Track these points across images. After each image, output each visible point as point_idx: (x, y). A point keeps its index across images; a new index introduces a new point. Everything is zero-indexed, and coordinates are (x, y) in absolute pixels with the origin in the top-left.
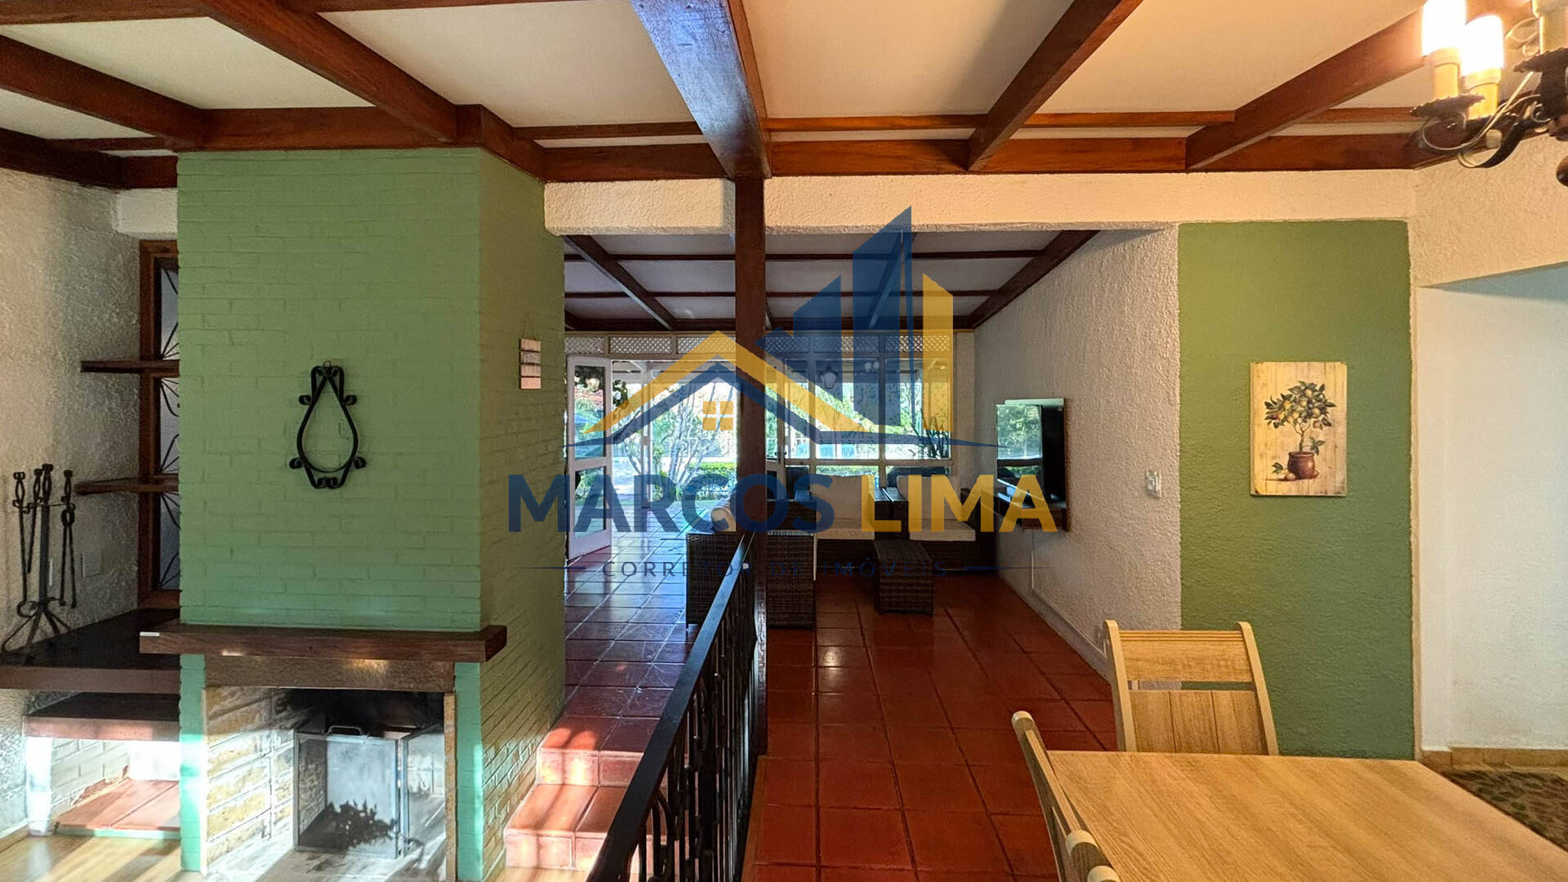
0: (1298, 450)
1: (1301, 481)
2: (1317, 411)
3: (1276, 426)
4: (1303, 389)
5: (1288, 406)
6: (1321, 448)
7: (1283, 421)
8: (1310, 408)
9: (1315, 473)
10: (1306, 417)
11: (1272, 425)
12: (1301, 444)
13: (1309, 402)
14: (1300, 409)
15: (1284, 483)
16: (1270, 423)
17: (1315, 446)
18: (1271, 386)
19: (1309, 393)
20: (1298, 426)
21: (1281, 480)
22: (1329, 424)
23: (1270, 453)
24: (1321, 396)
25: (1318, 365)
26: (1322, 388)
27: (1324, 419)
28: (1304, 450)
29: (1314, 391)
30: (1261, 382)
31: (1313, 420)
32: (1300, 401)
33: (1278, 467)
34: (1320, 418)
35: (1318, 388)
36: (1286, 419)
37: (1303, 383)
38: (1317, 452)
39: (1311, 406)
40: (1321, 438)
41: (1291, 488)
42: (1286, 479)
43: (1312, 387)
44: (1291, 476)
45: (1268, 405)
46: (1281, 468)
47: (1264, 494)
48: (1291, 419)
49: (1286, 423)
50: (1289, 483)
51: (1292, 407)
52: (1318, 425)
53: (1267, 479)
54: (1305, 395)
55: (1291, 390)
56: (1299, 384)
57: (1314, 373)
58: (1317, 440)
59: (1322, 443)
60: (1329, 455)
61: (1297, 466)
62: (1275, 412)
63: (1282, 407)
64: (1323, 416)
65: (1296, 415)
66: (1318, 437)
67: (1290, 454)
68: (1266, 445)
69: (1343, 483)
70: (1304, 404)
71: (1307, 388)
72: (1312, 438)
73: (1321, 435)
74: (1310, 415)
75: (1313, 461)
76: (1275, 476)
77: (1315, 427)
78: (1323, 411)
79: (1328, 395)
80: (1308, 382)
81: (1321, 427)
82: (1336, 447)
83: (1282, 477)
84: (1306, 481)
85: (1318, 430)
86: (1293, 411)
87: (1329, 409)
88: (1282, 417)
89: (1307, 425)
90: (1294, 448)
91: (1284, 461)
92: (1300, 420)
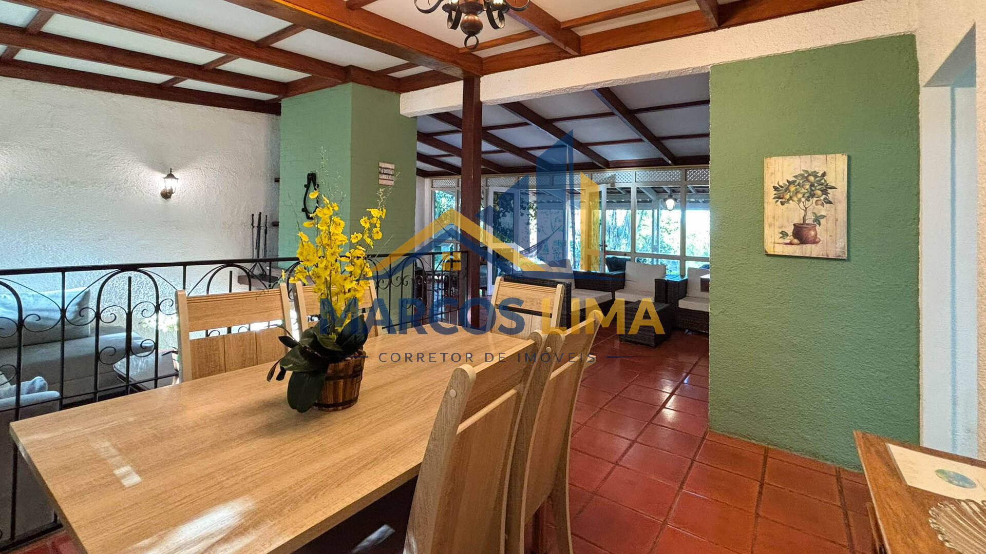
0: (802, 222)
1: (804, 246)
2: (819, 193)
3: (782, 204)
4: (806, 175)
5: (792, 188)
6: (822, 221)
7: (788, 200)
8: (812, 190)
9: (817, 240)
10: (808, 197)
11: (779, 203)
12: (804, 218)
13: (812, 185)
14: (803, 191)
15: (789, 246)
16: (777, 201)
17: (818, 220)
18: (779, 175)
19: (812, 178)
20: (801, 204)
21: (786, 244)
22: (831, 203)
23: (777, 224)
24: (823, 181)
25: (822, 157)
26: (824, 174)
27: (825, 199)
28: (807, 222)
29: (816, 176)
30: (770, 171)
31: (815, 199)
32: (803, 185)
33: (784, 234)
34: (822, 198)
35: (819, 175)
36: (791, 198)
37: (807, 171)
38: (820, 224)
39: (813, 188)
40: (823, 213)
41: (796, 250)
42: (791, 244)
43: (814, 174)
44: (796, 241)
45: (775, 188)
46: (787, 235)
47: (772, 253)
48: (795, 199)
49: (791, 202)
50: (793, 246)
51: (796, 189)
52: (820, 202)
53: (775, 243)
54: (808, 180)
55: (795, 177)
56: (802, 172)
57: (816, 163)
58: (818, 215)
59: (823, 217)
60: (830, 225)
61: (800, 234)
62: (781, 194)
63: (787, 189)
64: (824, 196)
65: (800, 196)
66: (819, 212)
67: (794, 225)
68: (774, 218)
69: (844, 248)
70: (808, 187)
71: (809, 175)
72: (814, 213)
73: (822, 211)
74: (812, 195)
75: (815, 230)
76: (781, 241)
77: (817, 204)
78: (824, 192)
79: (830, 180)
80: (810, 170)
81: (823, 205)
82: (837, 220)
83: (788, 241)
84: (809, 246)
85: (820, 207)
86: (797, 192)
87: (829, 191)
88: (787, 197)
89: (810, 203)
90: (798, 220)
91: (790, 230)
92: (803, 200)
